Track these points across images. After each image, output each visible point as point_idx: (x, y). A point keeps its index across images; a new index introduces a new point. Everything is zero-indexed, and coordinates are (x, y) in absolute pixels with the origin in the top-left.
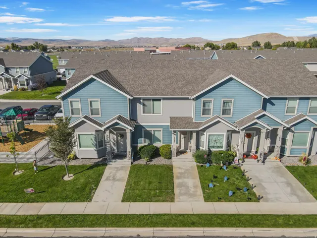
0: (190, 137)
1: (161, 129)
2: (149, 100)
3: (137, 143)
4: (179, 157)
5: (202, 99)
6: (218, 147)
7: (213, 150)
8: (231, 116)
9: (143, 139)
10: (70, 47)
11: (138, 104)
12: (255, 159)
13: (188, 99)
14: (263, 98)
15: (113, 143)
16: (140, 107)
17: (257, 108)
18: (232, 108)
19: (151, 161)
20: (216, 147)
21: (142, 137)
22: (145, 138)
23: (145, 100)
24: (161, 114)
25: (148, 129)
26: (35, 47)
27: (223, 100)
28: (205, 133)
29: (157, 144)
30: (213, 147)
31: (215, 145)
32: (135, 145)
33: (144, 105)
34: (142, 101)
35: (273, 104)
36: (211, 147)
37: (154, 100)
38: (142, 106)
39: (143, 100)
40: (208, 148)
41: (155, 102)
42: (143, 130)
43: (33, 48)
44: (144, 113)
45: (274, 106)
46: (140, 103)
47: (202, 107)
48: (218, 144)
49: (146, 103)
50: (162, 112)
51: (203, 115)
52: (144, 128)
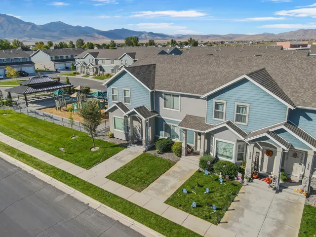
2: (169, 95)
3: (159, 135)
4: (187, 157)
5: (215, 100)
6: (228, 157)
7: (221, 158)
8: (246, 124)
9: (164, 132)
10: (222, 42)
11: (160, 97)
12: (268, 183)
13: (198, 98)
14: (288, 108)
17: (279, 121)
18: (247, 115)
19: (162, 154)
20: (225, 156)
21: (163, 130)
22: (166, 131)
23: (166, 94)
24: (179, 111)
25: (168, 123)
26: (189, 43)
27: (237, 104)
28: (213, 138)
29: (176, 140)
30: (222, 155)
31: (225, 154)
32: (157, 136)
33: (165, 99)
34: (163, 95)
35: (309, 119)
36: (220, 155)
37: (174, 95)
38: (163, 100)
40: (216, 155)
41: (175, 98)
42: (164, 123)
43: (187, 44)
44: (165, 106)
45: (310, 122)
46: (162, 97)
47: (214, 109)
48: (228, 154)
49: (167, 97)
50: (179, 109)
51: (215, 117)
52: (165, 121)
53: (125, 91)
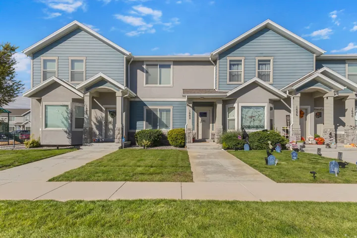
0: (211, 121)
1: (171, 108)
2: (154, 65)
3: (136, 129)
5: (229, 58)
6: (257, 127)
7: (249, 131)
8: (271, 82)
9: (144, 122)
11: (139, 71)
14: (315, 55)
15: (95, 124)
16: (141, 76)
18: (271, 71)
20: (253, 127)
21: (142, 120)
23: (149, 65)
24: (171, 85)
27: (257, 59)
28: (235, 105)
29: (164, 131)
30: (249, 127)
31: (252, 124)
32: (132, 131)
33: (147, 72)
34: (144, 67)
36: (246, 127)
37: (161, 66)
38: (145, 74)
39: (147, 65)
42: (145, 109)
44: (147, 83)
46: (142, 70)
47: (228, 70)
48: (257, 123)
50: (171, 82)
51: (230, 81)
52: (145, 105)
53: (73, 61)
